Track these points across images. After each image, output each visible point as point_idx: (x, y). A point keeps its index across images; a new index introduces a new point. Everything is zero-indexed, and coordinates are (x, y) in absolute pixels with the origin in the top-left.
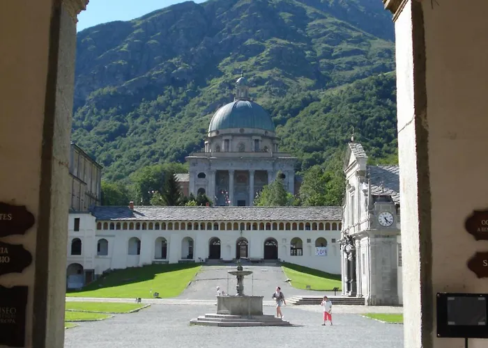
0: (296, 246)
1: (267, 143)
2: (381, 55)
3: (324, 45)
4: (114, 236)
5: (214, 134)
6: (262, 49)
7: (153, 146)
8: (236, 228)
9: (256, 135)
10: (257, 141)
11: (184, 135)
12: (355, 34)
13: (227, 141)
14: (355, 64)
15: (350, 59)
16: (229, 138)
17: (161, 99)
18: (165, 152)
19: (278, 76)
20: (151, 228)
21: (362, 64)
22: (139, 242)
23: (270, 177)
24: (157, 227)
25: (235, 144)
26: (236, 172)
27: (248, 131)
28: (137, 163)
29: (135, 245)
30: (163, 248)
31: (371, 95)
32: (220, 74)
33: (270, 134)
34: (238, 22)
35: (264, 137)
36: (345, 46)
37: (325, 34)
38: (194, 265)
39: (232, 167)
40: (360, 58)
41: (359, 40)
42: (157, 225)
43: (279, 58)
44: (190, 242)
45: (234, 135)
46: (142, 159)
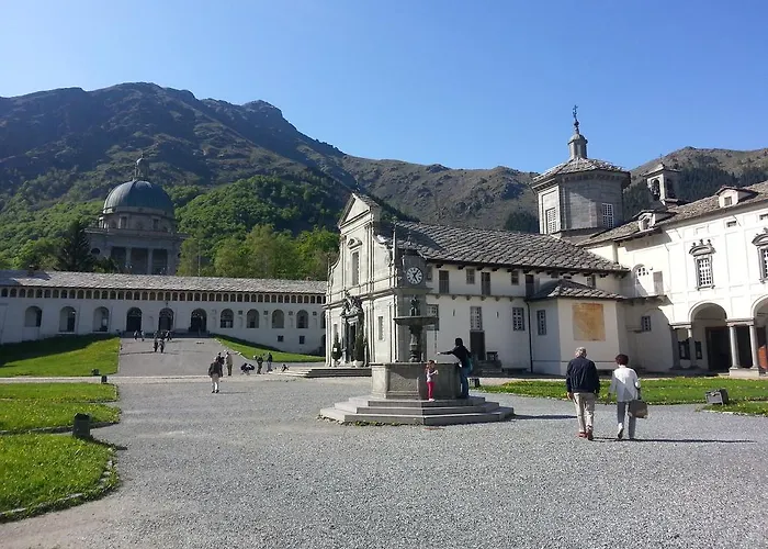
0: (227, 319)
1: (166, 223)
2: (261, 161)
3: (210, 146)
4: (6, 304)
5: (110, 211)
6: (152, 142)
7: (32, 224)
8: (160, 298)
9: (157, 215)
10: (156, 221)
11: (66, 216)
12: (238, 140)
13: (124, 218)
14: (238, 166)
15: (234, 161)
16: (127, 215)
17: (41, 179)
18: (46, 230)
19: (166, 169)
20: (56, 296)
21: (244, 167)
22: (39, 313)
23: (169, 256)
24: (64, 295)
25: (133, 222)
26: (134, 250)
27: (146, 210)
28: (14, 240)
29: (35, 316)
30: (69, 319)
31: (254, 194)
32: (108, 160)
33: (169, 215)
34: (127, 114)
35: (163, 217)
36: (230, 150)
37: (211, 136)
38: (110, 337)
39: (129, 245)
40: (242, 161)
41: (243, 145)
42: (64, 292)
43: (167, 152)
44: (104, 312)
45: (131, 213)
46: (18, 236)
